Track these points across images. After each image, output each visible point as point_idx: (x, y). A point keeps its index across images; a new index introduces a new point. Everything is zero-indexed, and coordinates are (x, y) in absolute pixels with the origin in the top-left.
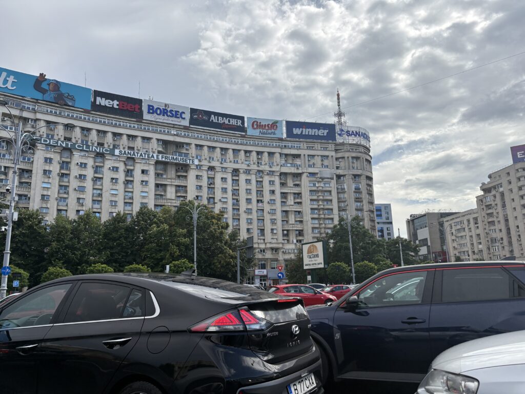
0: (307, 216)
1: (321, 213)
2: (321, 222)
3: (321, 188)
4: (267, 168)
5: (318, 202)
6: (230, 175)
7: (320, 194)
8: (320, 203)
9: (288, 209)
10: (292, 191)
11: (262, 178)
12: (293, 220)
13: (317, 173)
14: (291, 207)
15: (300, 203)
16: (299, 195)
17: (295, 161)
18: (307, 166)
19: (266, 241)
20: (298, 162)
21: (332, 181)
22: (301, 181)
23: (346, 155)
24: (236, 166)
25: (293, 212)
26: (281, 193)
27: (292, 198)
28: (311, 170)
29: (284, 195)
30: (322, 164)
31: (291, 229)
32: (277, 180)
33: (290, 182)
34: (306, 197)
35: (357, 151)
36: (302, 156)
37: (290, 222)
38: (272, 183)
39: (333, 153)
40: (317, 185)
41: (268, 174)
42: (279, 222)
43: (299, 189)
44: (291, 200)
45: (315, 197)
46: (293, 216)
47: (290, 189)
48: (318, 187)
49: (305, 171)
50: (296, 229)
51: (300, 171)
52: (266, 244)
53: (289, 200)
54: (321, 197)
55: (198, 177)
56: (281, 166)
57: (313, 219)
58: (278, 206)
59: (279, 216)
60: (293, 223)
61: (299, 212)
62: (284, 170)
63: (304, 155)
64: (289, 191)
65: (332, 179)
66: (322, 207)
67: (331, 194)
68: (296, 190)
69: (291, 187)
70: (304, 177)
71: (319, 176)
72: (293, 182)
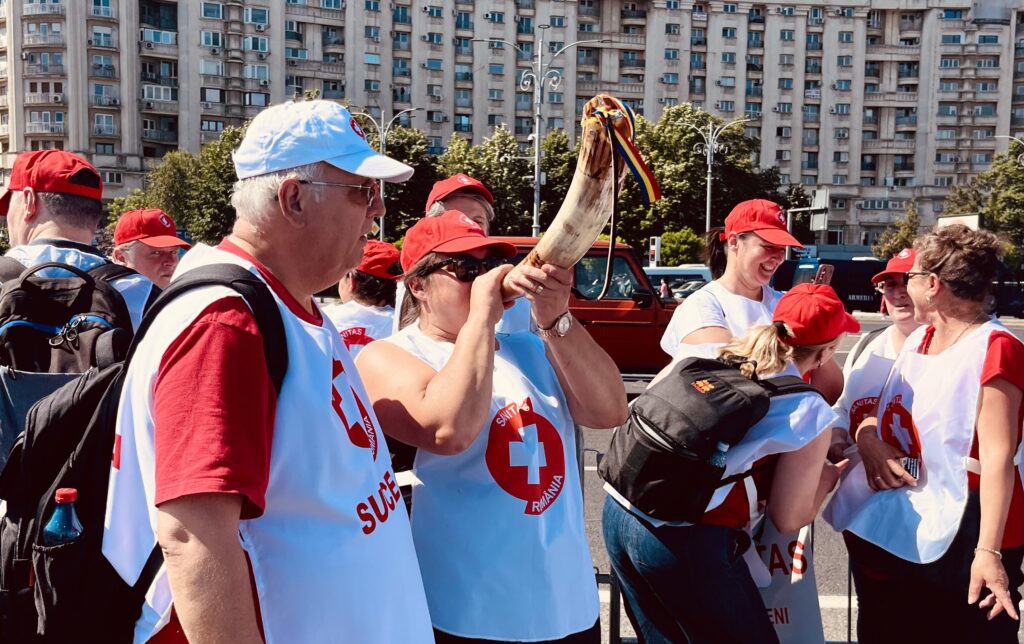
0: (928, 123)
1: (965, 112)
2: (963, 135)
3: (973, 48)
5: (961, 86)
6: (744, 20)
7: (968, 64)
8: (967, 87)
9: (881, 104)
10: (895, 58)
11: (823, 25)
12: (892, 130)
13: (967, 10)
14: (888, 97)
15: (913, 88)
16: (911, 67)
19: (820, 181)
21: (1006, 28)
22: (920, 29)
25: (894, 112)
26: (867, 63)
27: (894, 75)
28: (952, 2)
29: (874, 69)
31: (883, 151)
32: (860, 31)
33: (892, 34)
34: (930, 73)
37: (883, 135)
38: (846, 38)
40: (963, 41)
41: (837, 16)
42: (856, 137)
43: (914, 52)
44: (890, 80)
45: (954, 73)
46: (892, 121)
47: (892, 52)
48: (964, 46)
49: (936, 4)
50: (895, 151)
51: (921, 5)
53: (885, 80)
54: (970, 73)
55: (670, 29)
57: (942, 127)
58: (857, 98)
59: (856, 122)
60: (891, 137)
61: (908, 110)
62: (880, 3)
64: (888, 58)
65: (1006, 22)
66: (969, 97)
67: (996, 64)
68: (906, 55)
69: (892, 46)
70: (931, 19)
71: (970, 15)
72: (901, 32)
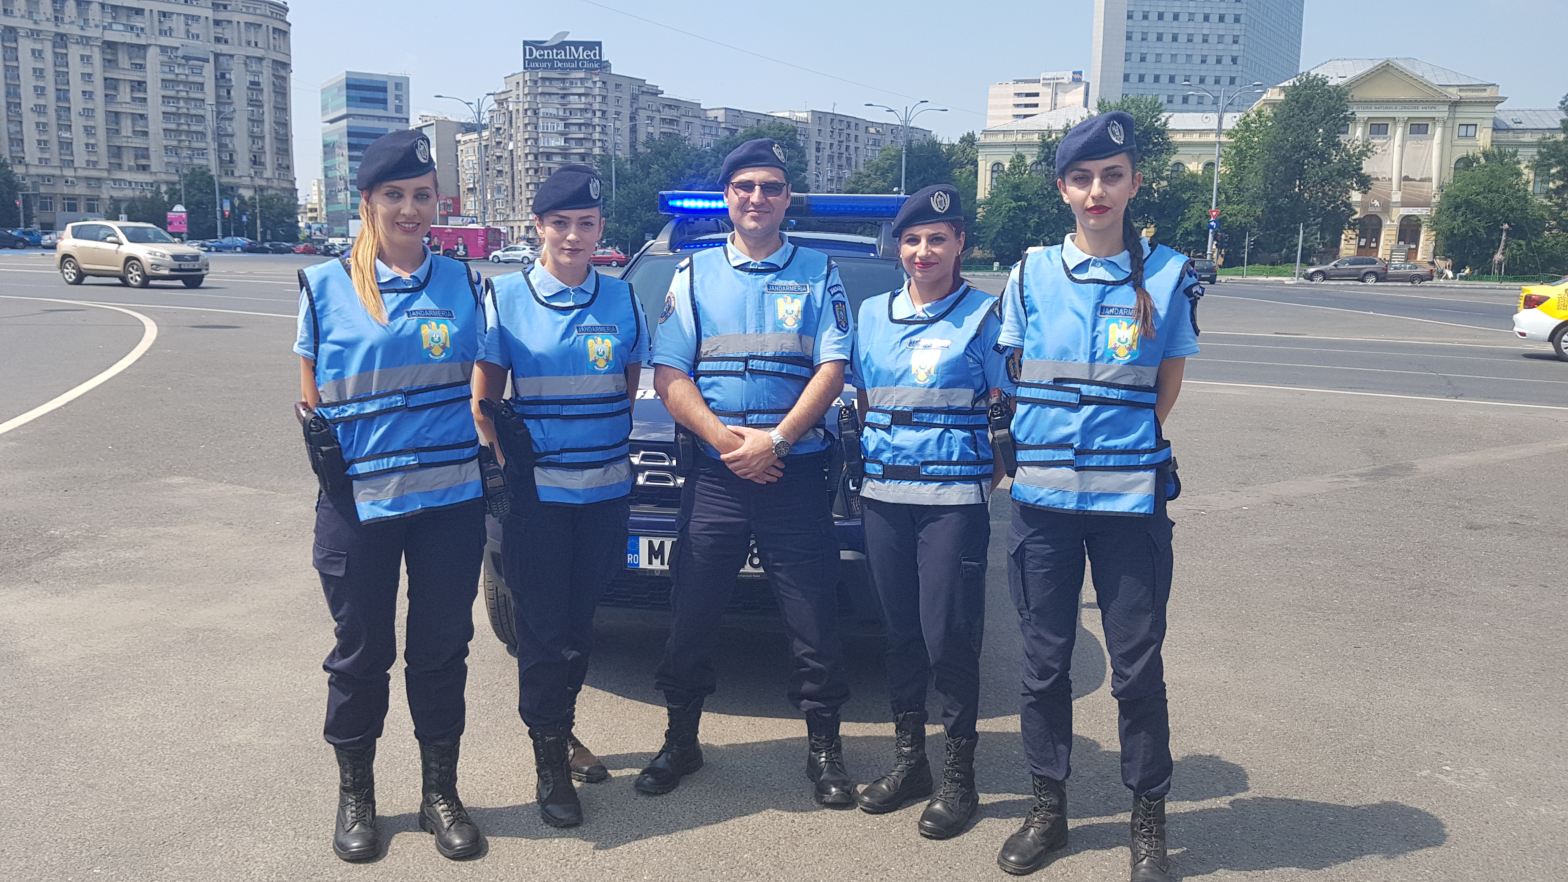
0: (156, 125)
1: (182, 121)
2: (183, 138)
3: (184, 77)
4: (75, 31)
5: (178, 103)
7: (181, 88)
8: (182, 104)
9: (119, 110)
10: (127, 78)
12: (130, 130)
13: (177, 48)
14: (124, 105)
15: (143, 100)
16: (140, 85)
17: (132, 19)
18: (157, 33)
19: (76, 165)
20: (138, 22)
21: (206, 64)
22: (145, 58)
23: (235, 17)
25: (130, 116)
26: (107, 79)
27: (128, 90)
28: (164, 41)
29: (111, 84)
30: (188, 31)
31: (125, 145)
32: (97, 56)
33: (124, 60)
34: (154, 92)
35: (258, 11)
36: (147, 13)
37: (124, 134)
38: (86, 59)
39: (210, 13)
40: (176, 71)
41: (77, 43)
42: (101, 133)
43: (142, 74)
44: (125, 94)
45: (172, 93)
46: (129, 122)
47: (125, 73)
48: (177, 75)
49: (153, 42)
50: (134, 145)
51: (142, 41)
52: (75, 169)
53: (121, 93)
54: (184, 94)
56: (104, 28)
58: (99, 102)
59: (100, 121)
60: (130, 135)
61: (142, 116)
62: (110, 36)
63: (151, 11)
64: (122, 77)
65: (207, 61)
66: (184, 110)
67: (202, 89)
68: (136, 76)
69: (124, 69)
70: (152, 52)
71: (180, 53)
72: (130, 59)
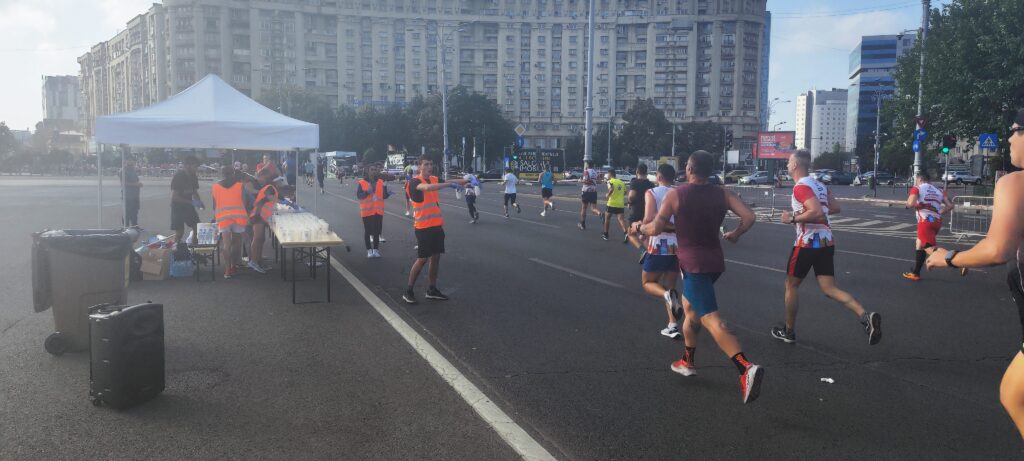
0: (650, 82)
1: (669, 78)
3: (673, 43)
5: (667, 63)
6: (549, 32)
7: (670, 52)
8: (670, 64)
9: (626, 74)
10: (634, 49)
12: (633, 87)
13: (670, 23)
14: (631, 70)
15: (643, 65)
16: (642, 54)
17: (639, 6)
18: (656, 13)
20: (643, 7)
21: (691, 32)
22: (646, 33)
24: (558, 20)
25: (633, 78)
26: (618, 52)
27: (634, 58)
28: (661, 18)
29: (621, 56)
30: (678, 9)
31: (629, 99)
32: (612, 36)
33: (632, 36)
34: (651, 57)
38: (604, 39)
40: (667, 40)
41: (599, 28)
42: (612, 91)
43: (643, 45)
45: (663, 57)
46: (633, 82)
47: (631, 46)
48: (668, 42)
49: (652, 20)
50: (635, 99)
51: (644, 21)
53: (629, 61)
54: (672, 56)
55: (509, 38)
56: (619, 15)
57: (657, 85)
58: (612, 69)
59: (611, 83)
61: (641, 77)
62: (623, 21)
64: (629, 49)
65: (691, 29)
66: (671, 69)
67: (686, 51)
68: (639, 47)
69: (632, 43)
70: (650, 27)
71: (671, 26)
72: (636, 35)
